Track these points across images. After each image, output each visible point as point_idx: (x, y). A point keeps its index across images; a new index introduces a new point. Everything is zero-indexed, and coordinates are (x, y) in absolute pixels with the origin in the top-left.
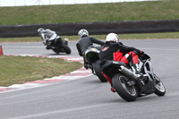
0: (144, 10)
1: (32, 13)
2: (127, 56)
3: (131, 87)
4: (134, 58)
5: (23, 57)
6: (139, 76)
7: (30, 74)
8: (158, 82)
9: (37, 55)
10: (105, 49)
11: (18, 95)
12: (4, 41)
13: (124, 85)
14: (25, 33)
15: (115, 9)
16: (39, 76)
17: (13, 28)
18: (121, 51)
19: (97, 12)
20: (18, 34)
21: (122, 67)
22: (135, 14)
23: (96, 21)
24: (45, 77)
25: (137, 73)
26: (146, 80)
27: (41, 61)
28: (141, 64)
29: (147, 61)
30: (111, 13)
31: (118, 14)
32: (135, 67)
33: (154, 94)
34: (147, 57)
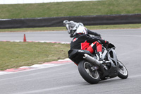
0: (137, 5)
1: (48, 8)
2: (92, 45)
3: (94, 71)
4: (98, 47)
5: (42, 43)
6: (102, 62)
7: (48, 56)
8: (121, 67)
9: (53, 42)
10: (75, 40)
11: (38, 73)
12: (27, 30)
13: (87, 70)
14: (43, 24)
15: (114, 5)
16: (54, 58)
17: (34, 20)
18: (87, 42)
19: (100, 7)
20: (37, 25)
21: (86, 55)
22: (130, 9)
23: (99, 14)
24: (59, 59)
25: (100, 60)
26: (109, 66)
27: (56, 46)
28: (106, 52)
29: (112, 49)
30: (111, 8)
31: (116, 9)
32: (99, 55)
33: (117, 78)
34: (112, 46)
